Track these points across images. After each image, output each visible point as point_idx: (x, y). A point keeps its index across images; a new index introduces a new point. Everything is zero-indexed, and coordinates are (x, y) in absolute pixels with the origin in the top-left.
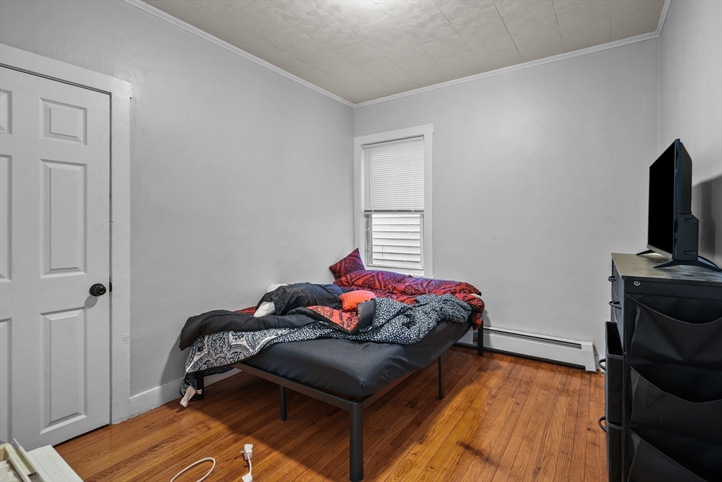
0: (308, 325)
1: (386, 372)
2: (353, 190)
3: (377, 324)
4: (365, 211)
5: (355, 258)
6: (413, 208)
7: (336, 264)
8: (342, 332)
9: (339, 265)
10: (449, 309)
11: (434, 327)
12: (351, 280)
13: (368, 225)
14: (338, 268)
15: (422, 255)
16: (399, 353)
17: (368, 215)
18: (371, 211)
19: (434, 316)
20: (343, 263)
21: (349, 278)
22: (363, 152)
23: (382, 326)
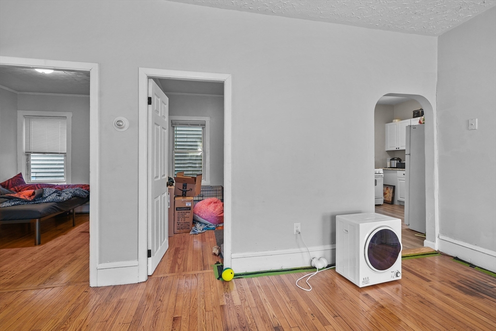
0: (6, 201)
1: (50, 209)
2: (17, 140)
3: (44, 196)
4: (26, 152)
5: (19, 178)
6: (60, 152)
7: (5, 182)
8: (26, 202)
9: (7, 182)
10: (78, 192)
11: (70, 198)
12: (18, 189)
13: (28, 160)
14: (7, 184)
15: (65, 172)
16: (55, 204)
17: (28, 154)
18: (31, 152)
19: (71, 194)
20: (10, 181)
21: (17, 188)
22: (24, 119)
23: (47, 197)
